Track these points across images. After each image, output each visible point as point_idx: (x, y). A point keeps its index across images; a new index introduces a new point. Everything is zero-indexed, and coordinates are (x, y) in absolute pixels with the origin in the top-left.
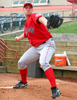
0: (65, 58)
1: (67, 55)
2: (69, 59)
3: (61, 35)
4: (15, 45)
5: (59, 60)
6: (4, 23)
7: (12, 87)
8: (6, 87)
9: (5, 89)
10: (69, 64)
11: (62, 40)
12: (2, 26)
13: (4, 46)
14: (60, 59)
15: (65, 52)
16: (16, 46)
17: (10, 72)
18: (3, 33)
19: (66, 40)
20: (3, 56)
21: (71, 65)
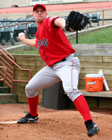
0: (101, 80)
1: (104, 75)
2: (107, 81)
3: (95, 46)
4: (28, 61)
5: (91, 83)
6: (15, 30)
7: (16, 122)
8: (7, 122)
9: (4, 125)
10: (107, 88)
11: (97, 54)
12: (12, 34)
13: (13, 64)
14: (93, 80)
15: (101, 70)
16: (30, 64)
17: (22, 101)
18: (13, 45)
19: (102, 54)
20: (11, 79)
21: (110, 90)
